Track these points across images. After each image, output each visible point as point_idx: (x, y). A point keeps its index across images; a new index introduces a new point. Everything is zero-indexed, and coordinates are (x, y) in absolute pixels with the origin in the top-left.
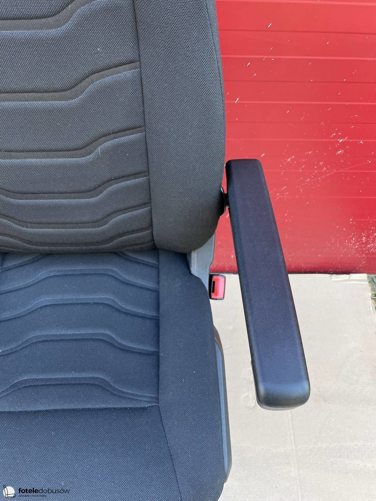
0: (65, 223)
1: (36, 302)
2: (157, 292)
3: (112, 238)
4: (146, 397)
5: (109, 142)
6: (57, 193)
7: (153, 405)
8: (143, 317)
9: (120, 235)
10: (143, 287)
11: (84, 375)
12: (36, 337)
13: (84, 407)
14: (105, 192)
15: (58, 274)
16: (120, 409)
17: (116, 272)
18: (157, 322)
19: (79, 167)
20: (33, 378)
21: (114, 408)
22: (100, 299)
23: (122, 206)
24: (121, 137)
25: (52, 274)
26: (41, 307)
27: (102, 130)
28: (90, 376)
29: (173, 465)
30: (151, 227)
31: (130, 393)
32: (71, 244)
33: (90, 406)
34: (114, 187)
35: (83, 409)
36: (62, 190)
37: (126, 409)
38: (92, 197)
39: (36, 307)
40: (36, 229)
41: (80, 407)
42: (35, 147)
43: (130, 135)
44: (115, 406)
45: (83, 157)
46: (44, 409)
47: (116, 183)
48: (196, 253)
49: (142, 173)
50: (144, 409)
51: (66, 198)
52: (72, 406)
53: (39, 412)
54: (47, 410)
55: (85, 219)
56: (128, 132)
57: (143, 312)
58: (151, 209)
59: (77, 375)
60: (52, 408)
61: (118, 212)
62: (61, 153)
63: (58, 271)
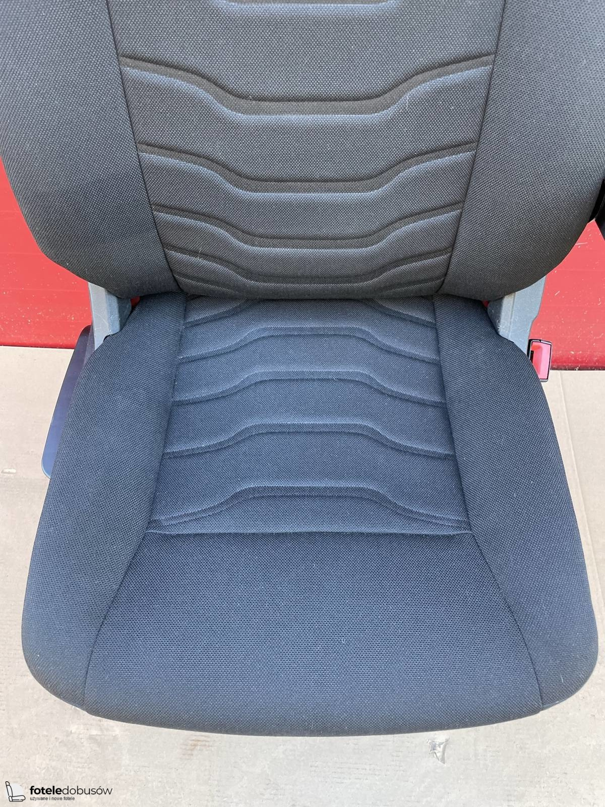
0: (315, 238)
1: (247, 376)
2: (438, 366)
3: (383, 269)
4: (449, 520)
5: (428, 83)
6: (318, 181)
7: (463, 532)
8: (422, 403)
9: (397, 262)
10: (413, 357)
11: (342, 484)
12: (255, 427)
13: (355, 531)
14: (396, 180)
15: (276, 334)
16: (412, 535)
17: (368, 334)
18: (444, 411)
19: (366, 131)
20: (264, 485)
21: (403, 535)
22: (348, 373)
23: (416, 208)
24: (449, 75)
25: (265, 334)
26: (256, 383)
27: (423, 61)
28: (354, 486)
29: (515, 620)
30: (451, 249)
31: (423, 513)
32: (312, 279)
33: (364, 529)
34: (414, 170)
35: (352, 534)
36: (327, 174)
37: (420, 536)
38: (372, 189)
39: (247, 384)
40: (267, 248)
41: (348, 530)
42: (305, 91)
43: (465, 71)
44: (403, 532)
45: (376, 112)
46: (291, 531)
47: (417, 163)
48: (512, 299)
49: (467, 143)
50: (450, 538)
51: (329, 190)
52: (335, 529)
53: (285, 535)
54: (296, 533)
55: (350, 231)
56: (463, 64)
57: (419, 396)
58: (462, 213)
59: (332, 484)
60: (304, 530)
61: (406, 217)
62: (341, 103)
63: (276, 329)
